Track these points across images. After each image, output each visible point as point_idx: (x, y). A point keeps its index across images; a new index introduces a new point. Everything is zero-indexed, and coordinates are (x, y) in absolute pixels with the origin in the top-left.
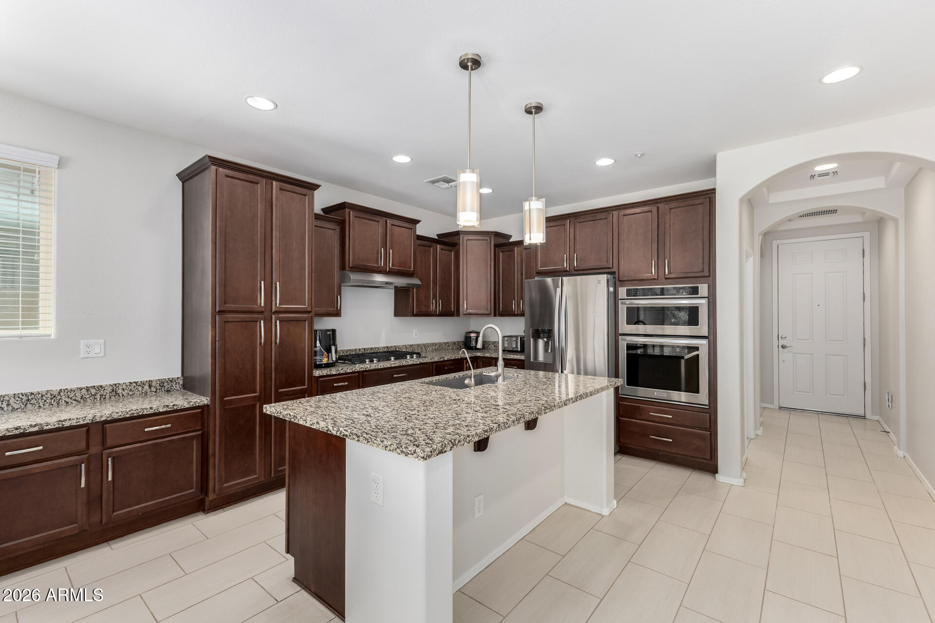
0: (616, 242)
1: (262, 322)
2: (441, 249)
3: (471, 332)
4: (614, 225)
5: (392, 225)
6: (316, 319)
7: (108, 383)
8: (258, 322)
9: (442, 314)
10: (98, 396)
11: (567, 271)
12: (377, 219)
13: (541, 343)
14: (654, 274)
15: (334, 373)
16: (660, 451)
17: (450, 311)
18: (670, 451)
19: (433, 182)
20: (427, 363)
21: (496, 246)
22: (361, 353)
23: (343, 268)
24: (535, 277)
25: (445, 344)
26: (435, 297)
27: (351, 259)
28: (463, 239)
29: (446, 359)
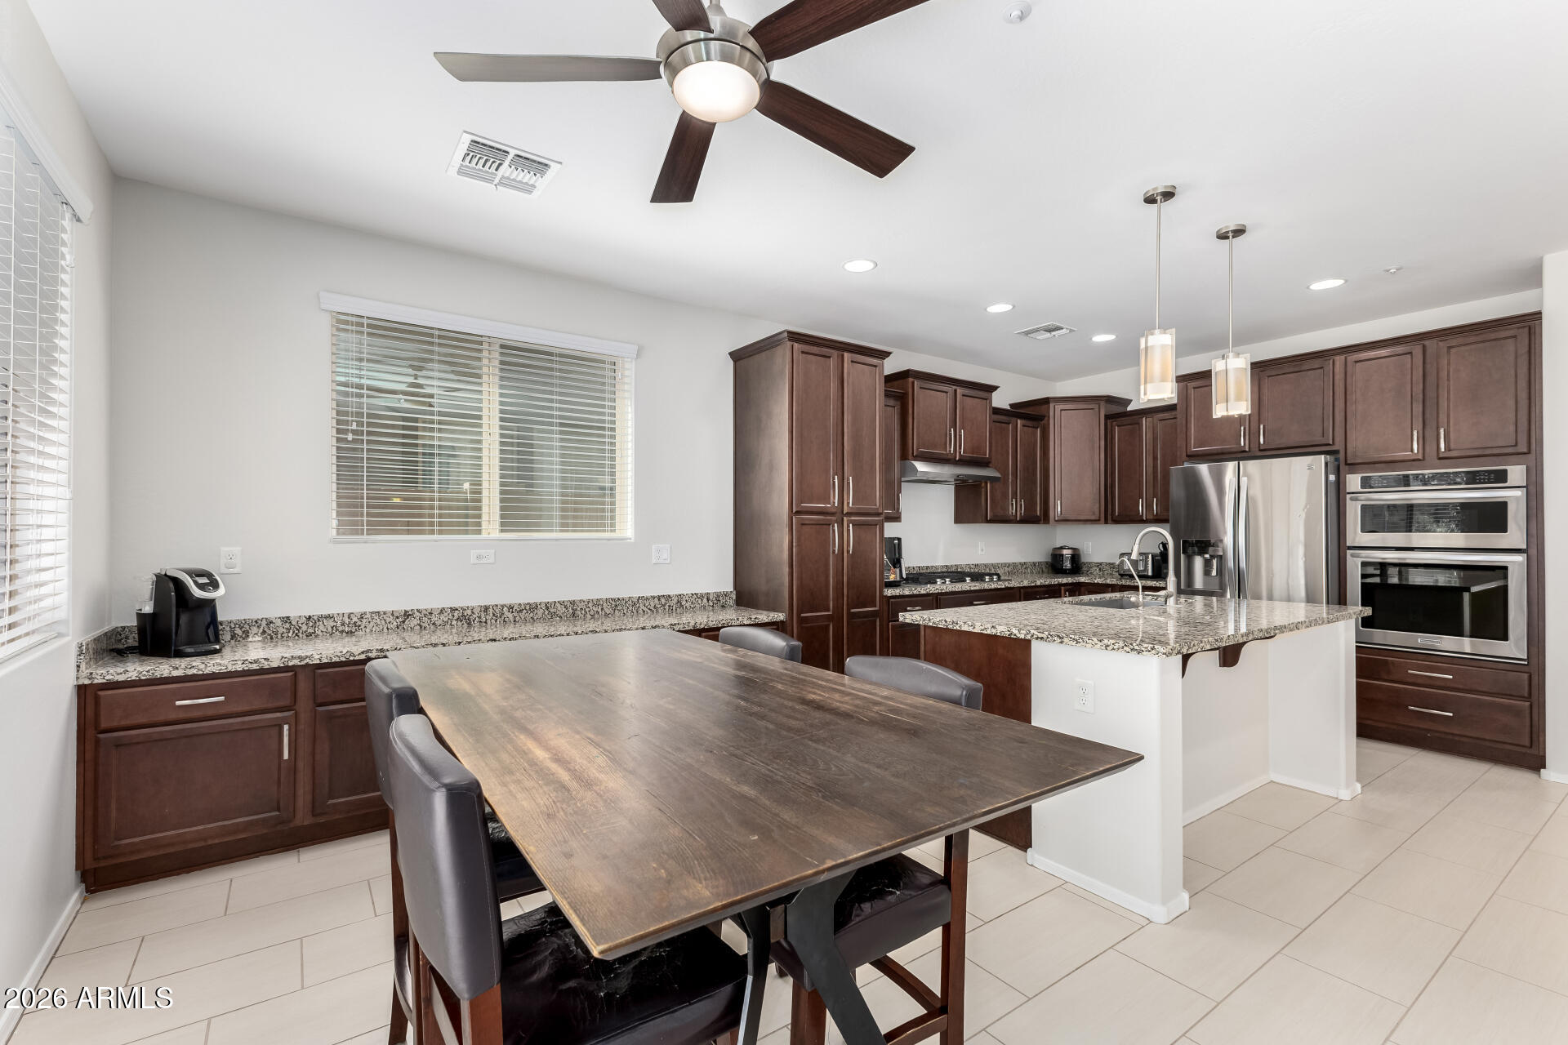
0: (1340, 404)
1: (836, 525)
2: (1024, 426)
3: (1062, 548)
4: (1337, 377)
5: (963, 395)
6: (887, 525)
7: (675, 593)
8: (831, 526)
9: (1024, 521)
10: (667, 607)
11: (1245, 451)
12: (945, 389)
13: (1198, 562)
14: (1416, 451)
15: (907, 593)
16: (1429, 731)
17: (1038, 515)
18: (1447, 731)
19: (1027, 333)
20: (1013, 588)
21: (1107, 417)
22: (915, 572)
23: (904, 456)
24: (1185, 463)
25: (1022, 564)
26: (1015, 495)
27: (915, 444)
28: (1055, 410)
29: (1038, 583)
